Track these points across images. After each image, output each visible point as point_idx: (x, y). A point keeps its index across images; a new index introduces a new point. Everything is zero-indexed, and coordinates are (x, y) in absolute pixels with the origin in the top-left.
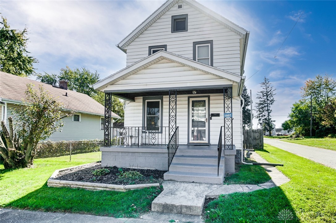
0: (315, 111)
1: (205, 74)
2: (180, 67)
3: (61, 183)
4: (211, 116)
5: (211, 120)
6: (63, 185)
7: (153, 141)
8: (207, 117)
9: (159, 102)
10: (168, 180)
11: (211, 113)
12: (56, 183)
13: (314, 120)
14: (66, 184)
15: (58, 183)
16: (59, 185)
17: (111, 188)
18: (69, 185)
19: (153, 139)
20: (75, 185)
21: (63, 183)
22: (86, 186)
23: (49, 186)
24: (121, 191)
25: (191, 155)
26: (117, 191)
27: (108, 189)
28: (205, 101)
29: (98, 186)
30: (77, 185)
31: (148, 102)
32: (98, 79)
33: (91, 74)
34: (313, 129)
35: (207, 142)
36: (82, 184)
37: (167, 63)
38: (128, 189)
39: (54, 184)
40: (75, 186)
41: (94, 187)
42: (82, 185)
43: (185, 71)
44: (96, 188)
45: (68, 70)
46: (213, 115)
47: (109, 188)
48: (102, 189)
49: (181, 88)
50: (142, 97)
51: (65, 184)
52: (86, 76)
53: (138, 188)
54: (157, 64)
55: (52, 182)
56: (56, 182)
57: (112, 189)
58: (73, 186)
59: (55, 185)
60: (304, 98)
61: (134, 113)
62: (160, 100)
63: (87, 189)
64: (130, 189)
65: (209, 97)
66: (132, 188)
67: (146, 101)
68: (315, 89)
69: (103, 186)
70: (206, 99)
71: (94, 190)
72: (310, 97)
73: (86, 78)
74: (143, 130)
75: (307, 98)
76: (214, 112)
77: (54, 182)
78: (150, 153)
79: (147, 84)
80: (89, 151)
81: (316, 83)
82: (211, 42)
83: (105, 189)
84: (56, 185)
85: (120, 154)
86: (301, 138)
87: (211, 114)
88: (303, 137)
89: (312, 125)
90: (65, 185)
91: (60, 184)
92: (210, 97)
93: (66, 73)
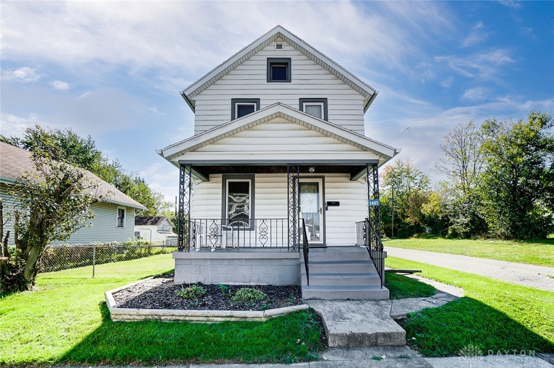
0: (396, 205)
1: (340, 143)
2: (304, 130)
3: (141, 313)
4: (326, 206)
5: (326, 211)
6: (144, 317)
7: (263, 241)
8: (321, 206)
9: (248, 183)
10: (310, 299)
11: (326, 201)
12: (130, 315)
13: (396, 216)
14: (152, 315)
15: (135, 313)
16: (137, 317)
17: (240, 316)
18: (156, 317)
19: (263, 237)
20: (170, 315)
21: (144, 314)
22: (192, 316)
23: (114, 320)
24: (259, 320)
25: (323, 260)
26: (252, 320)
27: (233, 319)
28: (317, 184)
29: (216, 315)
30: (173, 315)
31: (230, 183)
32: (93, 149)
33: (80, 141)
34: (394, 228)
35: (322, 243)
36: (183, 314)
37: (284, 123)
38: (269, 316)
39: (125, 317)
40: (169, 318)
41: (207, 317)
42: (183, 316)
43: (311, 137)
44: (210, 318)
45: (39, 131)
46: (330, 204)
47: (235, 317)
48: (223, 319)
49: (305, 162)
50: (221, 175)
51: (149, 315)
52: (71, 143)
53: (282, 314)
54: (268, 123)
55: (122, 313)
56: (130, 313)
57: (242, 318)
58: (164, 317)
59: (129, 317)
60: (383, 188)
61: (208, 200)
62: (250, 181)
63: (192, 321)
64: (271, 316)
65: (323, 178)
66: (273, 315)
67: (227, 181)
68: (395, 176)
69: (225, 315)
70: (320, 181)
71: (207, 323)
72: (389, 187)
73: (73, 147)
74: (222, 226)
75: (386, 188)
76: (331, 199)
77: (125, 313)
78: (259, 260)
79: (253, 153)
80: (105, 260)
81: (396, 170)
82: (324, 100)
83: (228, 319)
84: (131, 317)
85: (209, 262)
86: (386, 239)
87: (328, 202)
88: (388, 238)
89: (394, 223)
90: (150, 317)
91: (139, 316)
92: (325, 178)
93: (35, 135)
